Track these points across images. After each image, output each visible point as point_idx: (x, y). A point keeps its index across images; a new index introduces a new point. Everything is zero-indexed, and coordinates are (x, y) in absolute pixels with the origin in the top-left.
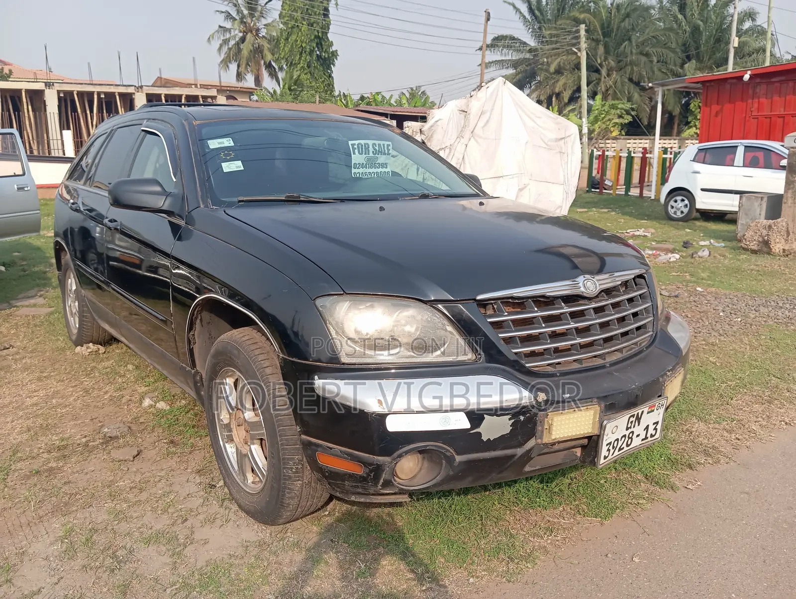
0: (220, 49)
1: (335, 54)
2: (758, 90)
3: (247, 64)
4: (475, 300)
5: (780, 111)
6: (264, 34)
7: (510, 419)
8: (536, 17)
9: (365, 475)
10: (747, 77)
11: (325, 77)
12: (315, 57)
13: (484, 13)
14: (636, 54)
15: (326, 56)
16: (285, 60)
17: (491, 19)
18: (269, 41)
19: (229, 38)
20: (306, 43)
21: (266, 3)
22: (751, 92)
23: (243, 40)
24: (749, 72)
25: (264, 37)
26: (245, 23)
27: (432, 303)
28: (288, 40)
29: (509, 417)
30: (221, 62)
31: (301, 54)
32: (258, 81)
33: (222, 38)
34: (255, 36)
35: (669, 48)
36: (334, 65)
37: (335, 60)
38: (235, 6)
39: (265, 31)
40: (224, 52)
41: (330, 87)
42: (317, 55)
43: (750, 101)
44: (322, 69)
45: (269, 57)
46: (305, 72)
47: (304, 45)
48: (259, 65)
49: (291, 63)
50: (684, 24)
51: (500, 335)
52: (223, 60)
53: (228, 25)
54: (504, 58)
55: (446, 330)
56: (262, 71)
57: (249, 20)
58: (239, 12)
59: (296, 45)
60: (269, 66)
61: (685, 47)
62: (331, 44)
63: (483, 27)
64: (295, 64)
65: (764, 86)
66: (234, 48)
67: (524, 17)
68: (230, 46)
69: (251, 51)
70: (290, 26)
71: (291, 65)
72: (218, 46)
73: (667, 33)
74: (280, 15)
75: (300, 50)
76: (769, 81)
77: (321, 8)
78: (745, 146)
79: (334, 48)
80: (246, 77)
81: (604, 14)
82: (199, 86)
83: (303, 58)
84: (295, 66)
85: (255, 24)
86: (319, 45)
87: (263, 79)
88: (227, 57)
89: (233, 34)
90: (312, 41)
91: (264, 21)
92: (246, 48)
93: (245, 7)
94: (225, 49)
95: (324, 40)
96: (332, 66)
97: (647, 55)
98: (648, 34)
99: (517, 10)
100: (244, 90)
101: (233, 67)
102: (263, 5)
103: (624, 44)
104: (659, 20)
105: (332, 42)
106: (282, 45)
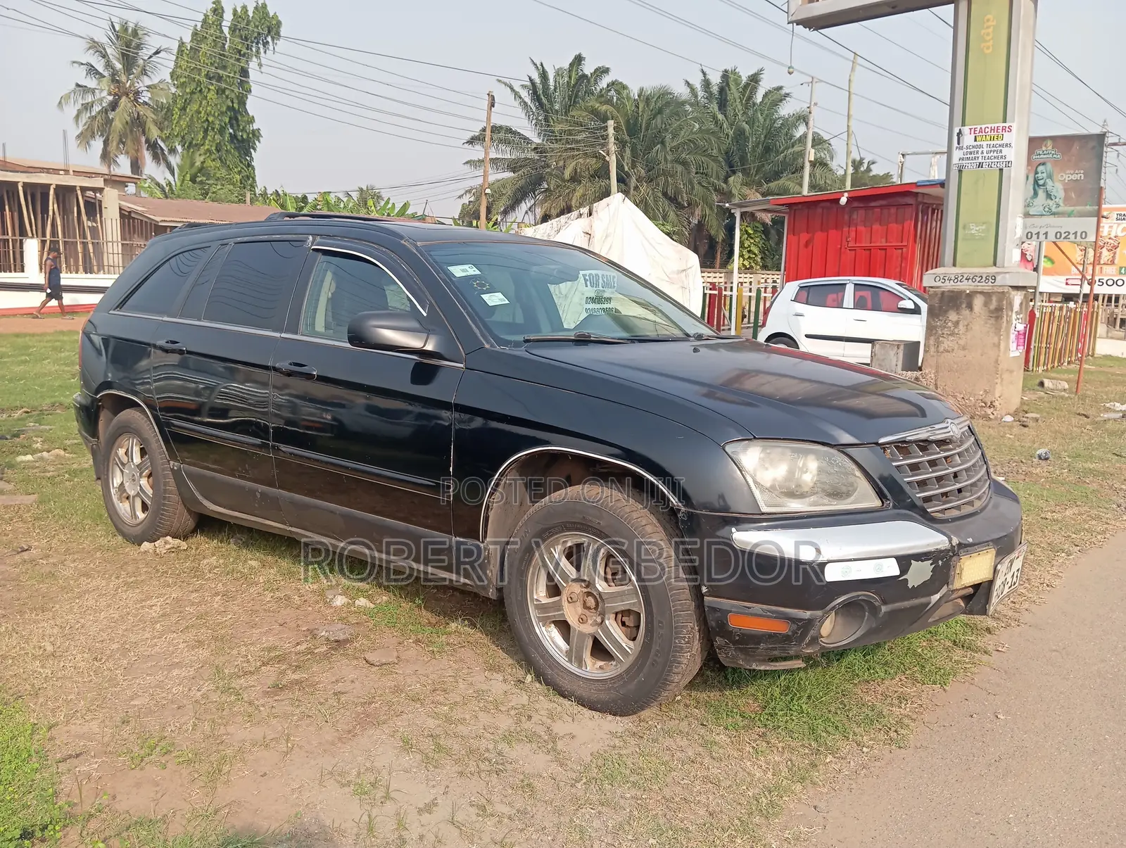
0: (77, 117)
1: (256, 134)
2: (855, 216)
3: (121, 141)
4: (877, 444)
5: (881, 242)
6: (146, 100)
7: (931, 564)
8: (541, 105)
9: (790, 633)
10: (843, 200)
11: (242, 165)
12: (227, 137)
13: (487, 97)
14: (672, 161)
15: (245, 137)
16: (180, 139)
17: (496, 105)
18: (155, 111)
19: (93, 102)
20: (214, 116)
21: (151, 57)
22: (846, 217)
23: (114, 106)
24: (846, 195)
25: (145, 103)
26: (118, 81)
27: (842, 447)
28: (185, 110)
29: (931, 562)
30: (78, 137)
31: (206, 131)
32: (136, 166)
33: (81, 102)
34: (132, 101)
35: (710, 156)
36: (255, 150)
37: (257, 142)
38: (104, 57)
39: (149, 95)
40: (84, 121)
41: (248, 179)
42: (230, 134)
43: (846, 229)
44: (237, 154)
45: (154, 133)
46: (213, 156)
47: (211, 119)
48: (139, 142)
49: (191, 143)
50: (725, 126)
51: (905, 480)
52: (82, 133)
53: (91, 83)
54: (500, 156)
55: (855, 476)
56: (142, 153)
57: (123, 78)
58: (108, 65)
59: (198, 118)
60: (153, 146)
61: (728, 155)
62: (252, 120)
63: (485, 113)
64: (196, 145)
65: (862, 212)
66: (99, 117)
67: (525, 103)
68: (93, 114)
69: (127, 123)
70: (188, 90)
71: (190, 146)
72: (75, 113)
73: (706, 136)
74: (172, 75)
75: (205, 125)
76: (866, 205)
77: (237, 69)
78: (855, 284)
79: (255, 126)
80: (117, 159)
81: (629, 107)
82: (71, 172)
83: (209, 137)
84: (196, 148)
85: (132, 84)
86: (234, 121)
87: (144, 164)
88: (87, 130)
89: (98, 96)
90: (222, 113)
91: (147, 82)
92: (119, 119)
93: (118, 60)
94: (85, 118)
95: (241, 114)
96: (252, 150)
97: (684, 163)
98: (683, 137)
99: (517, 95)
100: (118, 179)
101: (98, 144)
102: (146, 58)
103: (657, 148)
104: (695, 119)
105: (253, 117)
106: (176, 116)
